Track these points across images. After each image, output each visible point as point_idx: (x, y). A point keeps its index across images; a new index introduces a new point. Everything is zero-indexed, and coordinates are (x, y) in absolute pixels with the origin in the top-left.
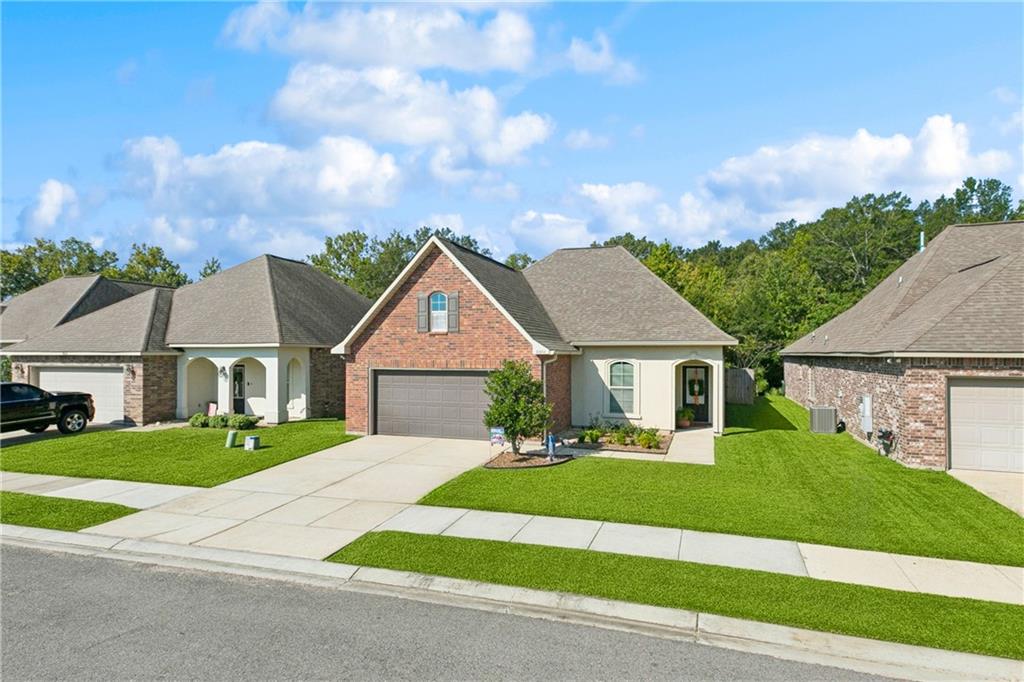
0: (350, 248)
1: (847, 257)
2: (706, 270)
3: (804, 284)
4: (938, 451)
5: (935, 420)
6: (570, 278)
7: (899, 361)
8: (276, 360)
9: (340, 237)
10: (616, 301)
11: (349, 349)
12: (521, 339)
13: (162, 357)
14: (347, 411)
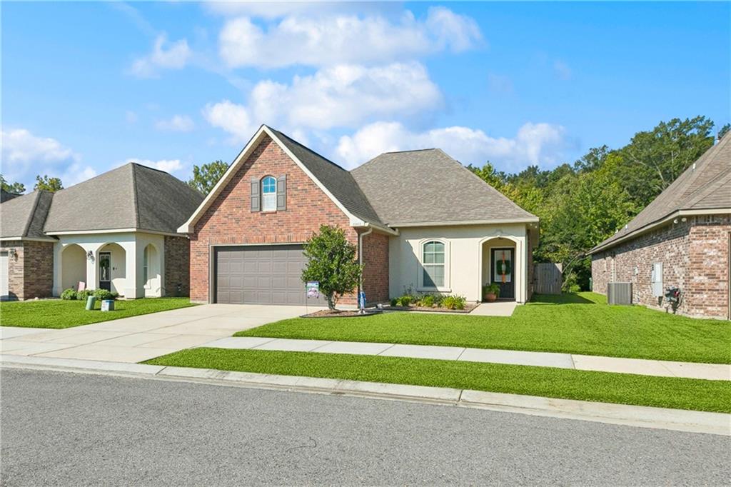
0: (214, 175)
1: (654, 175)
2: (525, 191)
3: (614, 200)
4: (720, 303)
5: (718, 273)
6: (391, 174)
7: (684, 220)
8: (134, 243)
9: (206, 166)
10: (430, 191)
11: (193, 229)
12: (341, 214)
13: (40, 243)
14: (191, 283)
